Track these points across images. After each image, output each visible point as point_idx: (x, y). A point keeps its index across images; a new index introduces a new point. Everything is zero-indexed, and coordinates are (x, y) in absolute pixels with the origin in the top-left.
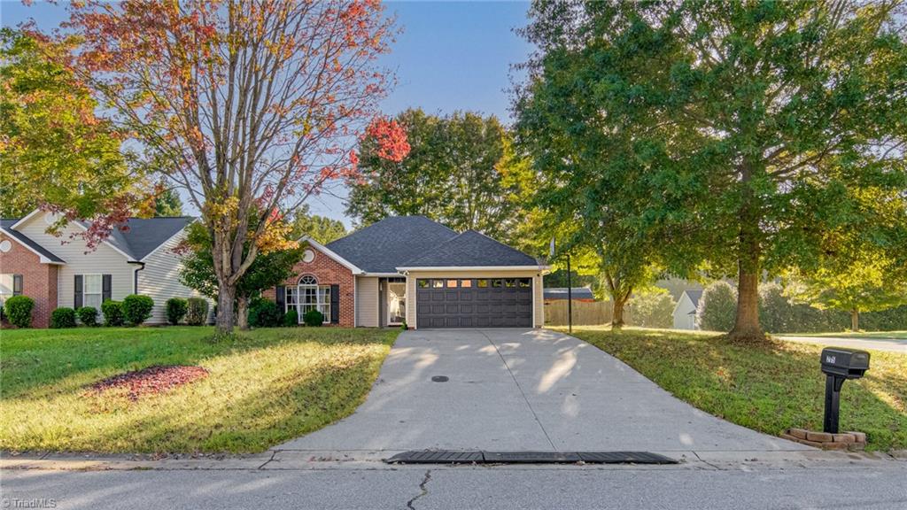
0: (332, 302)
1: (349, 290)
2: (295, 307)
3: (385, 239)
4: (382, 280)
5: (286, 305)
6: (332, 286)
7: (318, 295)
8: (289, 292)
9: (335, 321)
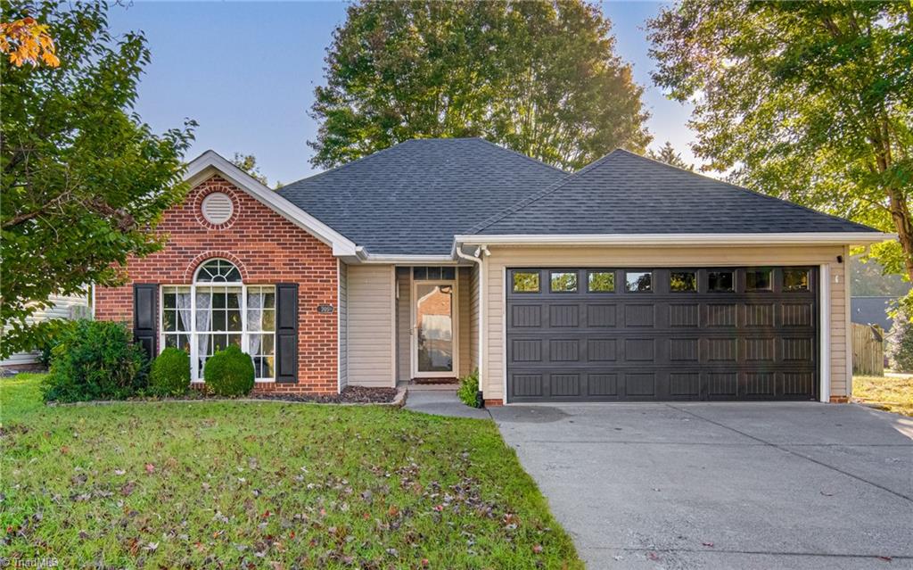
0: (279, 328)
1: (325, 297)
2: (184, 339)
3: (404, 181)
4: (401, 271)
5: (162, 335)
6: (280, 286)
7: (244, 309)
8: (170, 300)
9: (288, 374)
